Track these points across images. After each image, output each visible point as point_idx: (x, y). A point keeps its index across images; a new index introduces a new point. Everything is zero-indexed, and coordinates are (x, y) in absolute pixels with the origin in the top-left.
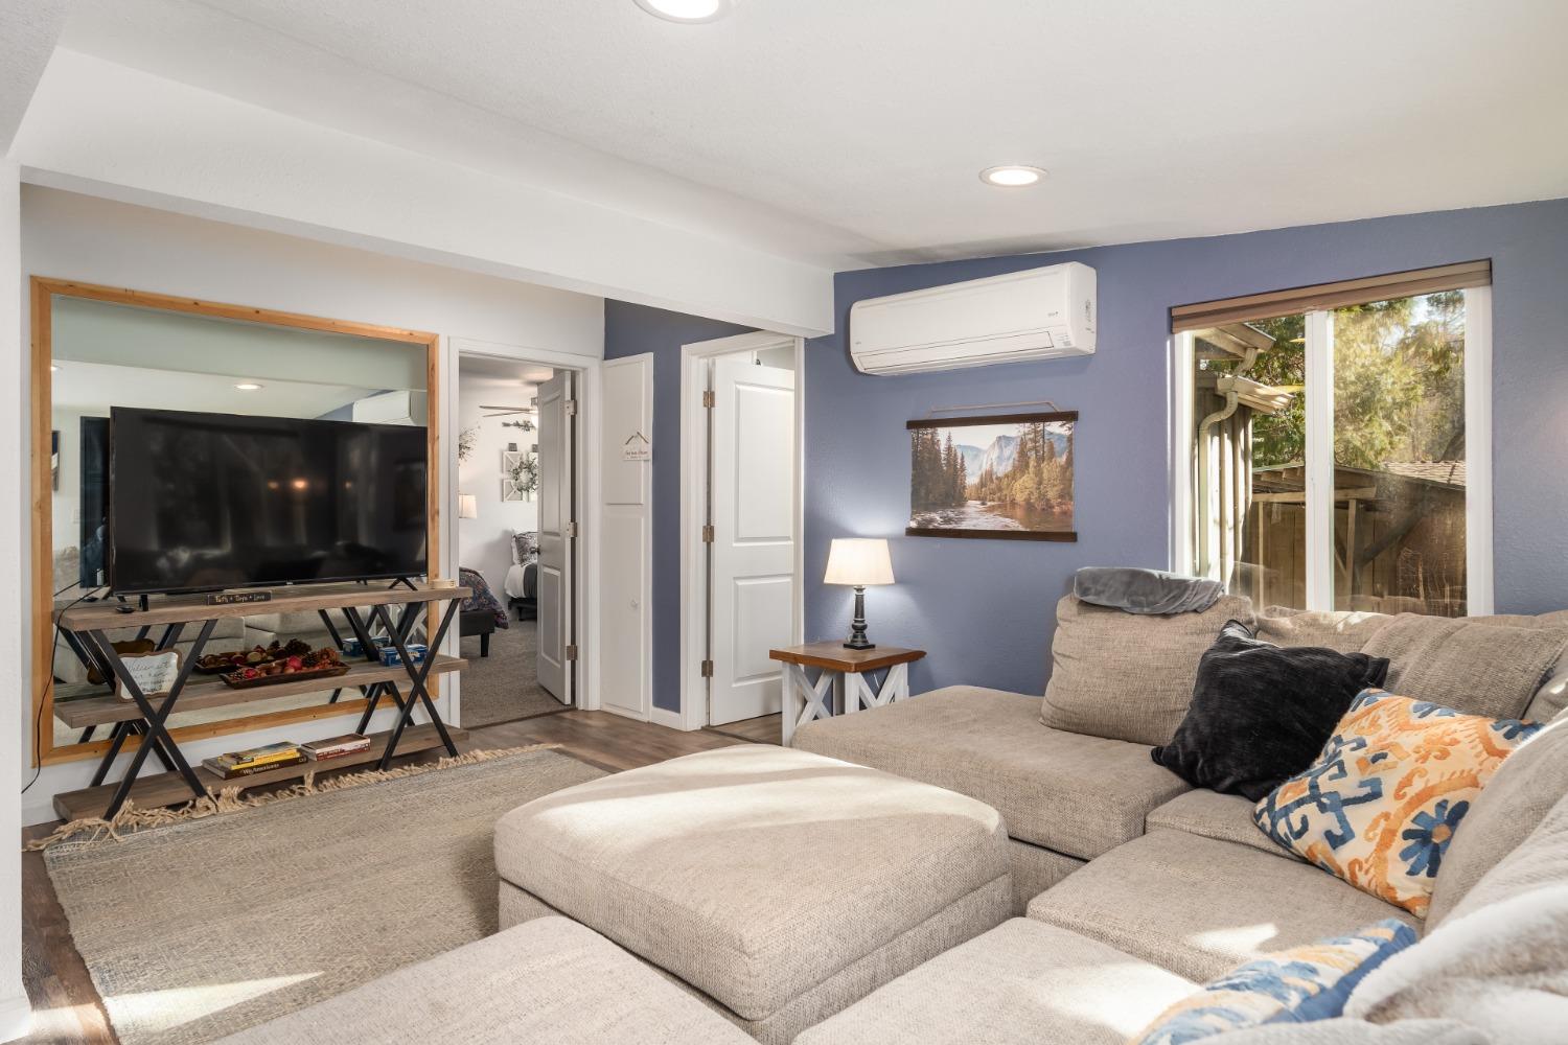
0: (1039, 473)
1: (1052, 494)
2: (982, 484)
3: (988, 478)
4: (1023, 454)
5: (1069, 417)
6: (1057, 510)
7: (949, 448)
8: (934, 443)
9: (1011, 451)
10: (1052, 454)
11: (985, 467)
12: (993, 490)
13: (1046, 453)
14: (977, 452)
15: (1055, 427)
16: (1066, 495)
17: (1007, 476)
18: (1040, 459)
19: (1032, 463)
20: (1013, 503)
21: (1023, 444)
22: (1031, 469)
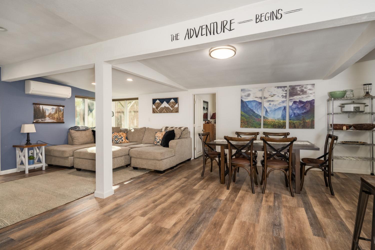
0: (59, 113)
1: (61, 117)
2: (49, 115)
3: (50, 114)
4: (56, 111)
5: (63, 106)
6: (61, 119)
7: (43, 109)
8: (39, 107)
9: (54, 110)
10: (61, 111)
11: (50, 112)
12: (50, 115)
13: (60, 111)
14: (48, 110)
15: (61, 108)
16: (63, 117)
17: (53, 114)
18: (59, 112)
19: (58, 112)
20: (55, 118)
21: (56, 109)
22: (58, 113)
